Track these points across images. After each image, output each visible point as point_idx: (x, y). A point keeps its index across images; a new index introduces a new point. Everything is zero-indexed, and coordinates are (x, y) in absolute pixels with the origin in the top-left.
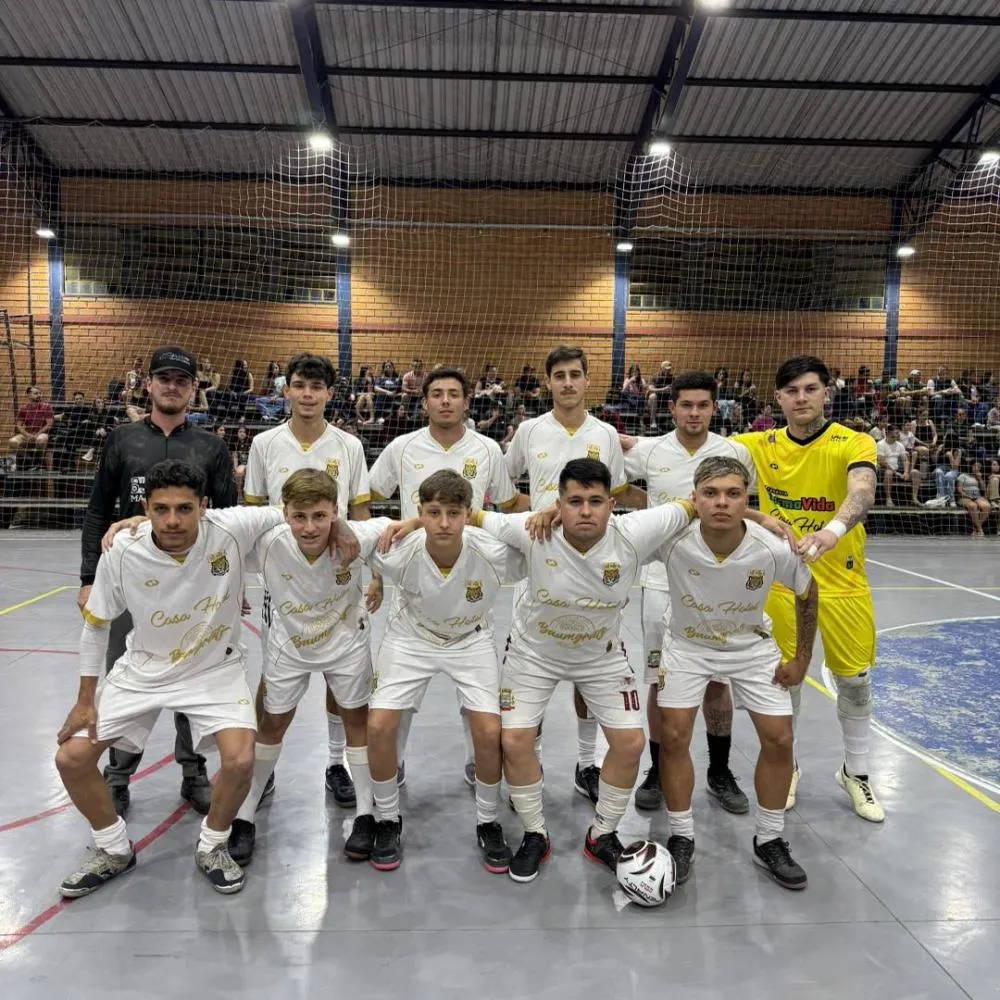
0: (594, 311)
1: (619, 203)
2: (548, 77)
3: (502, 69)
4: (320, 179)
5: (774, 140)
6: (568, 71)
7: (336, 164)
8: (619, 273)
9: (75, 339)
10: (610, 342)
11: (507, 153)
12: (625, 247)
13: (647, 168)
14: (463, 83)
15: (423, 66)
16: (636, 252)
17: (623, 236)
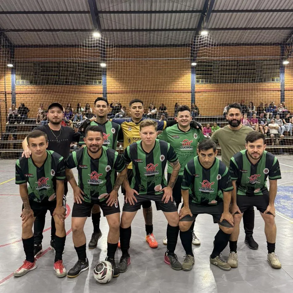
0: (185, 84)
1: (192, 50)
2: (168, 12)
3: (153, 10)
4: (97, 46)
5: (241, 29)
6: (174, 10)
7: (102, 41)
8: (192, 73)
9: (19, 99)
10: (190, 94)
11: (155, 36)
12: (194, 64)
13: (200, 39)
14: (141, 15)
15: (128, 10)
16: (198, 66)
17: (194, 60)
